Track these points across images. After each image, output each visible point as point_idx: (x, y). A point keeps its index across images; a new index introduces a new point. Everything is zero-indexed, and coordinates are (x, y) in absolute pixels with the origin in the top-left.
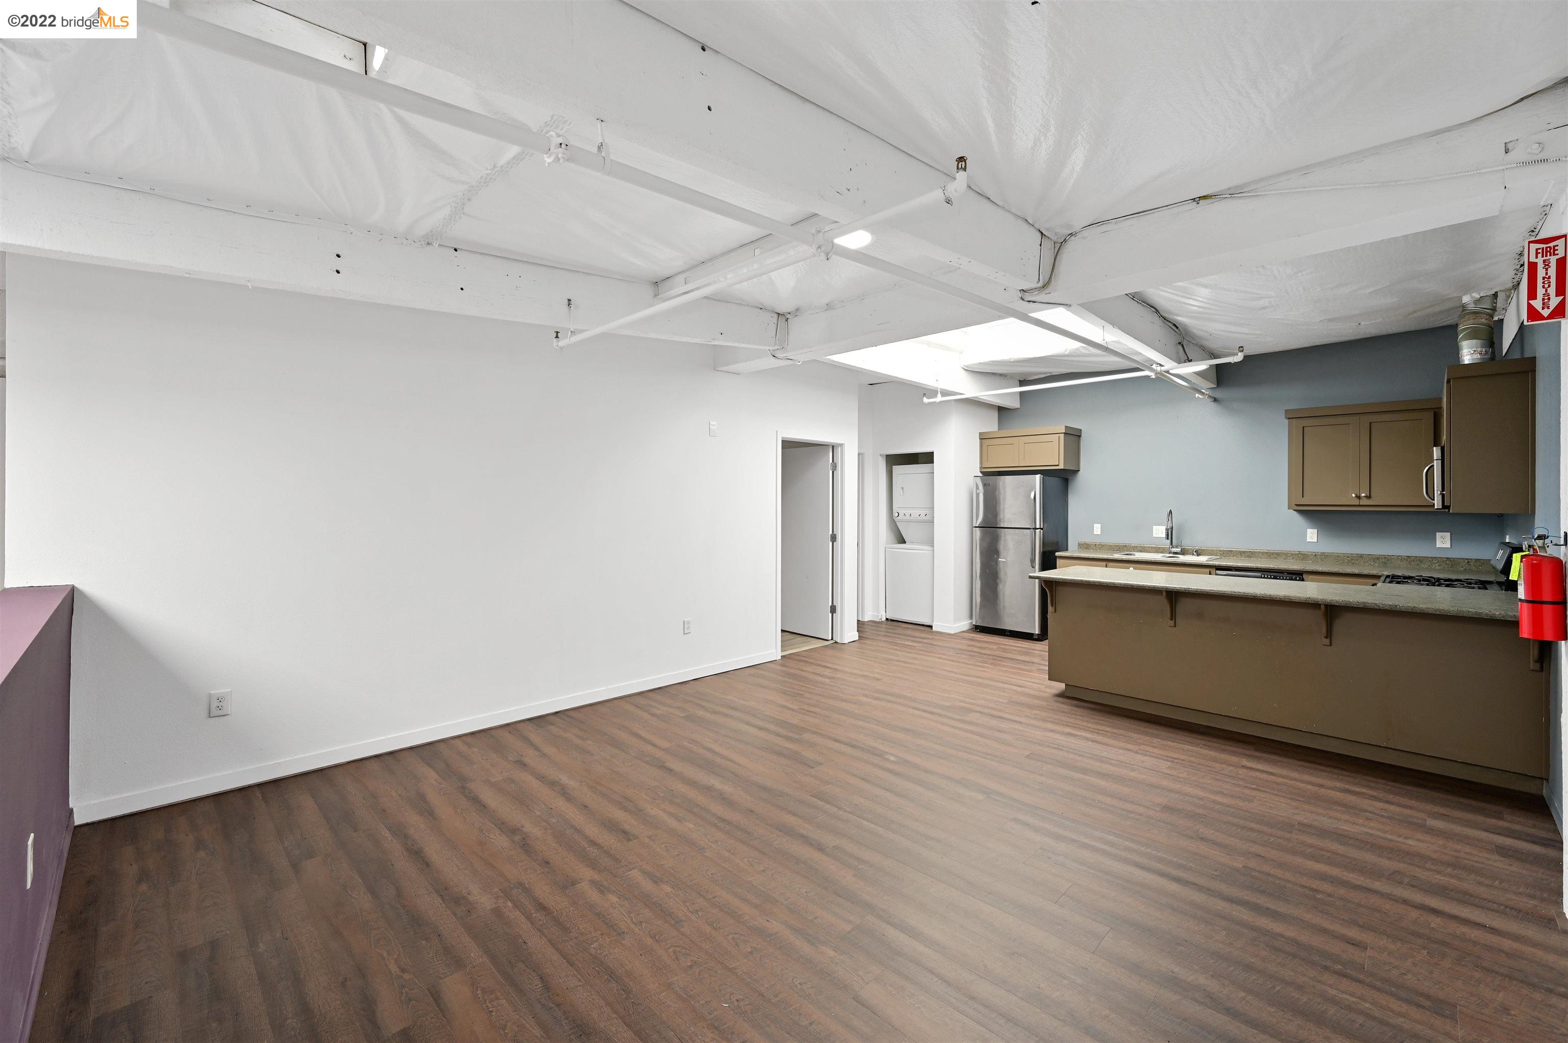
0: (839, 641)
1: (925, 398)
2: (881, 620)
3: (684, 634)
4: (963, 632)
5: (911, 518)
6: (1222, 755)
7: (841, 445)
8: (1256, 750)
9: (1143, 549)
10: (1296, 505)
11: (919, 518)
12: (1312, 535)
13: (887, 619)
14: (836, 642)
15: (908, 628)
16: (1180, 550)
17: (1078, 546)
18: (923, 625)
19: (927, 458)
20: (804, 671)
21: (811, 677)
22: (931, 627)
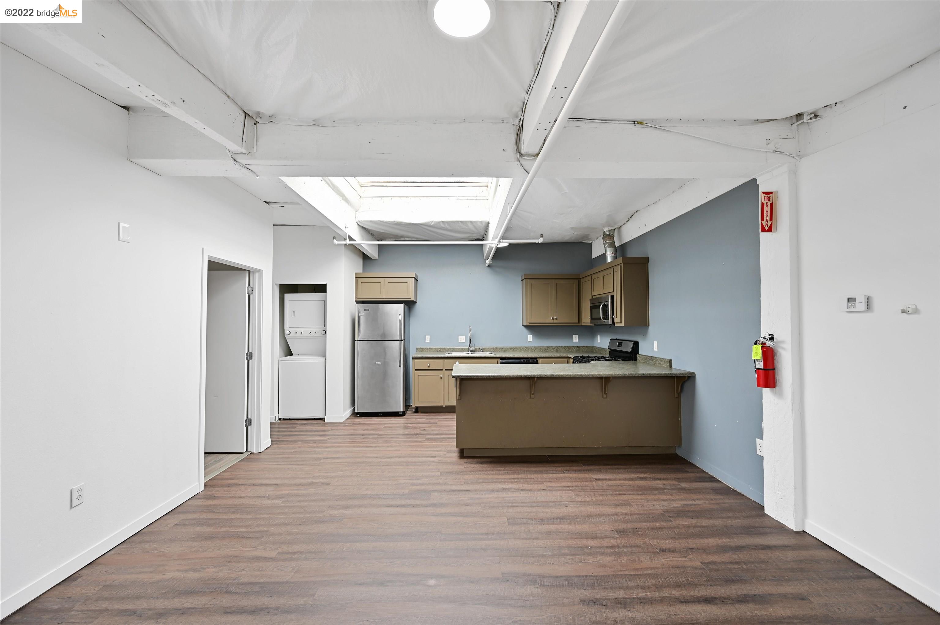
0: (255, 452)
1: (335, 240)
2: (275, 421)
3: (71, 507)
4: (348, 419)
5: (303, 335)
6: (579, 475)
7: (259, 271)
8: (584, 465)
9: (454, 350)
10: (529, 323)
11: (310, 335)
12: (530, 338)
13: (280, 419)
14: (252, 453)
15: (304, 424)
16: (474, 349)
17: (417, 350)
18: (314, 419)
19: (321, 289)
20: (244, 497)
21: (258, 502)
22: (323, 419)
